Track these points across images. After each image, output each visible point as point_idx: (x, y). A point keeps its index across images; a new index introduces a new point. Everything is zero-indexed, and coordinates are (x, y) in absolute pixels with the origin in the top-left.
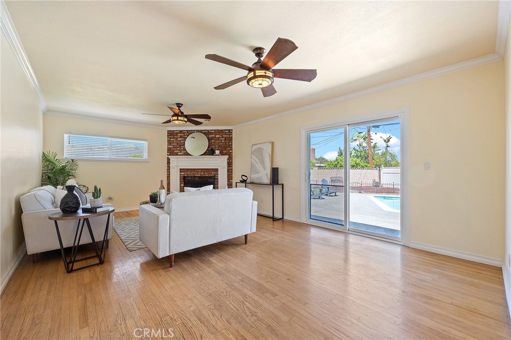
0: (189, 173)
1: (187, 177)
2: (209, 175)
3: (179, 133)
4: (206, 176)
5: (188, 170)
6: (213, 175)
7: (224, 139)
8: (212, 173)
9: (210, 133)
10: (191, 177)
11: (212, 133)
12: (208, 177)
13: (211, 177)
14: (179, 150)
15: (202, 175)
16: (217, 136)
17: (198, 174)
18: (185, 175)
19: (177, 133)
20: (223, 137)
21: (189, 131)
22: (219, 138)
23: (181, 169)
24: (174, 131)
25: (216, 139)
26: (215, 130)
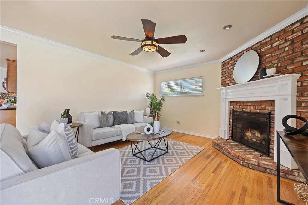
0: (238, 107)
1: (236, 111)
2: (262, 111)
3: (230, 61)
4: (257, 113)
5: (237, 102)
6: (267, 112)
7: (289, 43)
8: (267, 108)
9: (264, 43)
10: (240, 112)
11: (267, 43)
12: (259, 113)
13: (264, 114)
14: (230, 80)
15: (252, 111)
16: (274, 45)
17: (247, 108)
18: (235, 109)
19: (228, 62)
20: (286, 41)
21: (239, 54)
22: (278, 46)
23: (230, 102)
24: (226, 60)
25: (272, 50)
26: (271, 36)
